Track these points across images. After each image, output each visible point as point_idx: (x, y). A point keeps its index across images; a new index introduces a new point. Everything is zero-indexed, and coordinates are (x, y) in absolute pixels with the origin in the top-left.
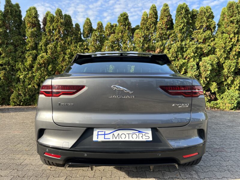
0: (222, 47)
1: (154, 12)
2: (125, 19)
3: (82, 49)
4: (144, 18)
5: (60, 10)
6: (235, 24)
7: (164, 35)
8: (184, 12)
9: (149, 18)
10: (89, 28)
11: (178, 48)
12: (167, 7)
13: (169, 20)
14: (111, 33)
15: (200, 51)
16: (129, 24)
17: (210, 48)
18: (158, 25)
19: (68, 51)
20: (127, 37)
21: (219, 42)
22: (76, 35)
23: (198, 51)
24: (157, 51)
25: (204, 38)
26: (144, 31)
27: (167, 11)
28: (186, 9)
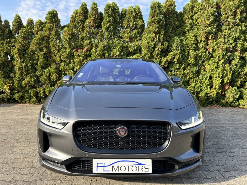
0: (146, 46)
1: (83, 10)
2: (53, 16)
3: (9, 46)
4: (73, 16)
6: (157, 24)
7: (91, 33)
8: (111, 11)
9: (78, 16)
10: (18, 24)
11: (105, 46)
12: (95, 6)
13: (97, 18)
14: (39, 31)
15: (126, 50)
16: (58, 21)
17: (136, 48)
18: (86, 23)
20: (54, 34)
21: (144, 41)
22: (3, 32)
23: (124, 50)
24: (85, 49)
25: (129, 37)
26: (73, 29)
27: (95, 9)
28: (114, 8)
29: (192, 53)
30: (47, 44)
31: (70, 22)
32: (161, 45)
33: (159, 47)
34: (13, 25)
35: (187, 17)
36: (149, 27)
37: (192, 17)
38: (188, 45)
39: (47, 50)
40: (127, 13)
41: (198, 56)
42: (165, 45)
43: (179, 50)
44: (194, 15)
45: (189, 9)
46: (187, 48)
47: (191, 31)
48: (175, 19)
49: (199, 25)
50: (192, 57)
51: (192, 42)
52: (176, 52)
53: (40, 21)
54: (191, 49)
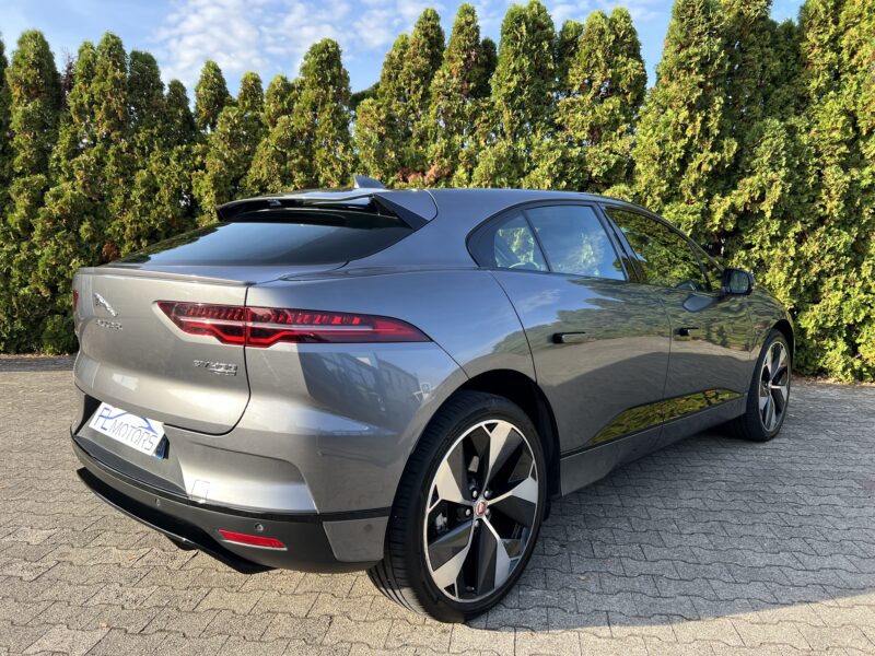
0: (653, 156)
1: (426, 35)
2: (327, 61)
3: (185, 167)
4: (392, 58)
5: (113, 37)
6: (697, 73)
7: (454, 116)
8: (525, 34)
9: (409, 58)
10: (213, 95)
11: (500, 161)
12: (469, 18)
13: (476, 62)
14: (279, 113)
15: (577, 171)
16: (341, 79)
17: (613, 162)
18: (436, 81)
19: (142, 175)
20: (329, 124)
21: (644, 138)
22: (167, 122)
23: (570, 171)
24: (431, 173)
25: (591, 126)
26: (390, 103)
27: (466, 30)
28: (534, 22)
29: (835, 177)
30: (305, 157)
31: (383, 78)
32: (712, 151)
33: (705, 159)
34: (199, 98)
35: (814, 40)
36: (666, 87)
37: (835, 39)
38: (816, 147)
39: (304, 178)
40: (581, 38)
41: (858, 188)
42: (728, 151)
43: (780, 167)
44: (842, 34)
45: (822, 9)
46: (815, 160)
47: (832, 93)
48: (766, 50)
49: (865, 71)
50: (833, 192)
51: (837, 135)
52: (771, 175)
53: (284, 80)
54: (832, 161)
